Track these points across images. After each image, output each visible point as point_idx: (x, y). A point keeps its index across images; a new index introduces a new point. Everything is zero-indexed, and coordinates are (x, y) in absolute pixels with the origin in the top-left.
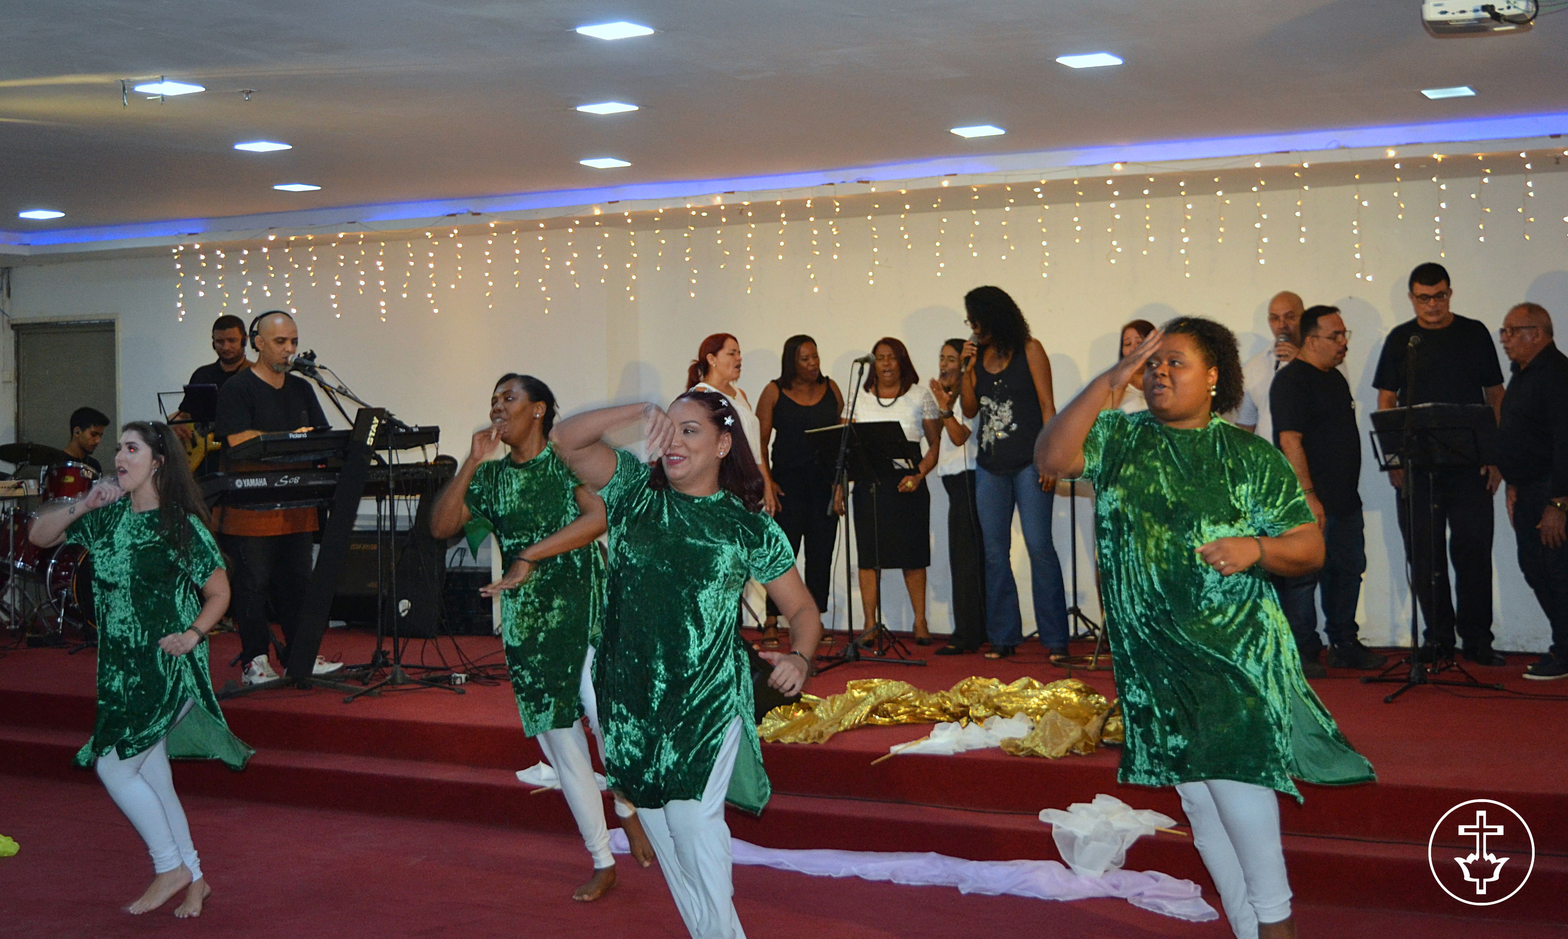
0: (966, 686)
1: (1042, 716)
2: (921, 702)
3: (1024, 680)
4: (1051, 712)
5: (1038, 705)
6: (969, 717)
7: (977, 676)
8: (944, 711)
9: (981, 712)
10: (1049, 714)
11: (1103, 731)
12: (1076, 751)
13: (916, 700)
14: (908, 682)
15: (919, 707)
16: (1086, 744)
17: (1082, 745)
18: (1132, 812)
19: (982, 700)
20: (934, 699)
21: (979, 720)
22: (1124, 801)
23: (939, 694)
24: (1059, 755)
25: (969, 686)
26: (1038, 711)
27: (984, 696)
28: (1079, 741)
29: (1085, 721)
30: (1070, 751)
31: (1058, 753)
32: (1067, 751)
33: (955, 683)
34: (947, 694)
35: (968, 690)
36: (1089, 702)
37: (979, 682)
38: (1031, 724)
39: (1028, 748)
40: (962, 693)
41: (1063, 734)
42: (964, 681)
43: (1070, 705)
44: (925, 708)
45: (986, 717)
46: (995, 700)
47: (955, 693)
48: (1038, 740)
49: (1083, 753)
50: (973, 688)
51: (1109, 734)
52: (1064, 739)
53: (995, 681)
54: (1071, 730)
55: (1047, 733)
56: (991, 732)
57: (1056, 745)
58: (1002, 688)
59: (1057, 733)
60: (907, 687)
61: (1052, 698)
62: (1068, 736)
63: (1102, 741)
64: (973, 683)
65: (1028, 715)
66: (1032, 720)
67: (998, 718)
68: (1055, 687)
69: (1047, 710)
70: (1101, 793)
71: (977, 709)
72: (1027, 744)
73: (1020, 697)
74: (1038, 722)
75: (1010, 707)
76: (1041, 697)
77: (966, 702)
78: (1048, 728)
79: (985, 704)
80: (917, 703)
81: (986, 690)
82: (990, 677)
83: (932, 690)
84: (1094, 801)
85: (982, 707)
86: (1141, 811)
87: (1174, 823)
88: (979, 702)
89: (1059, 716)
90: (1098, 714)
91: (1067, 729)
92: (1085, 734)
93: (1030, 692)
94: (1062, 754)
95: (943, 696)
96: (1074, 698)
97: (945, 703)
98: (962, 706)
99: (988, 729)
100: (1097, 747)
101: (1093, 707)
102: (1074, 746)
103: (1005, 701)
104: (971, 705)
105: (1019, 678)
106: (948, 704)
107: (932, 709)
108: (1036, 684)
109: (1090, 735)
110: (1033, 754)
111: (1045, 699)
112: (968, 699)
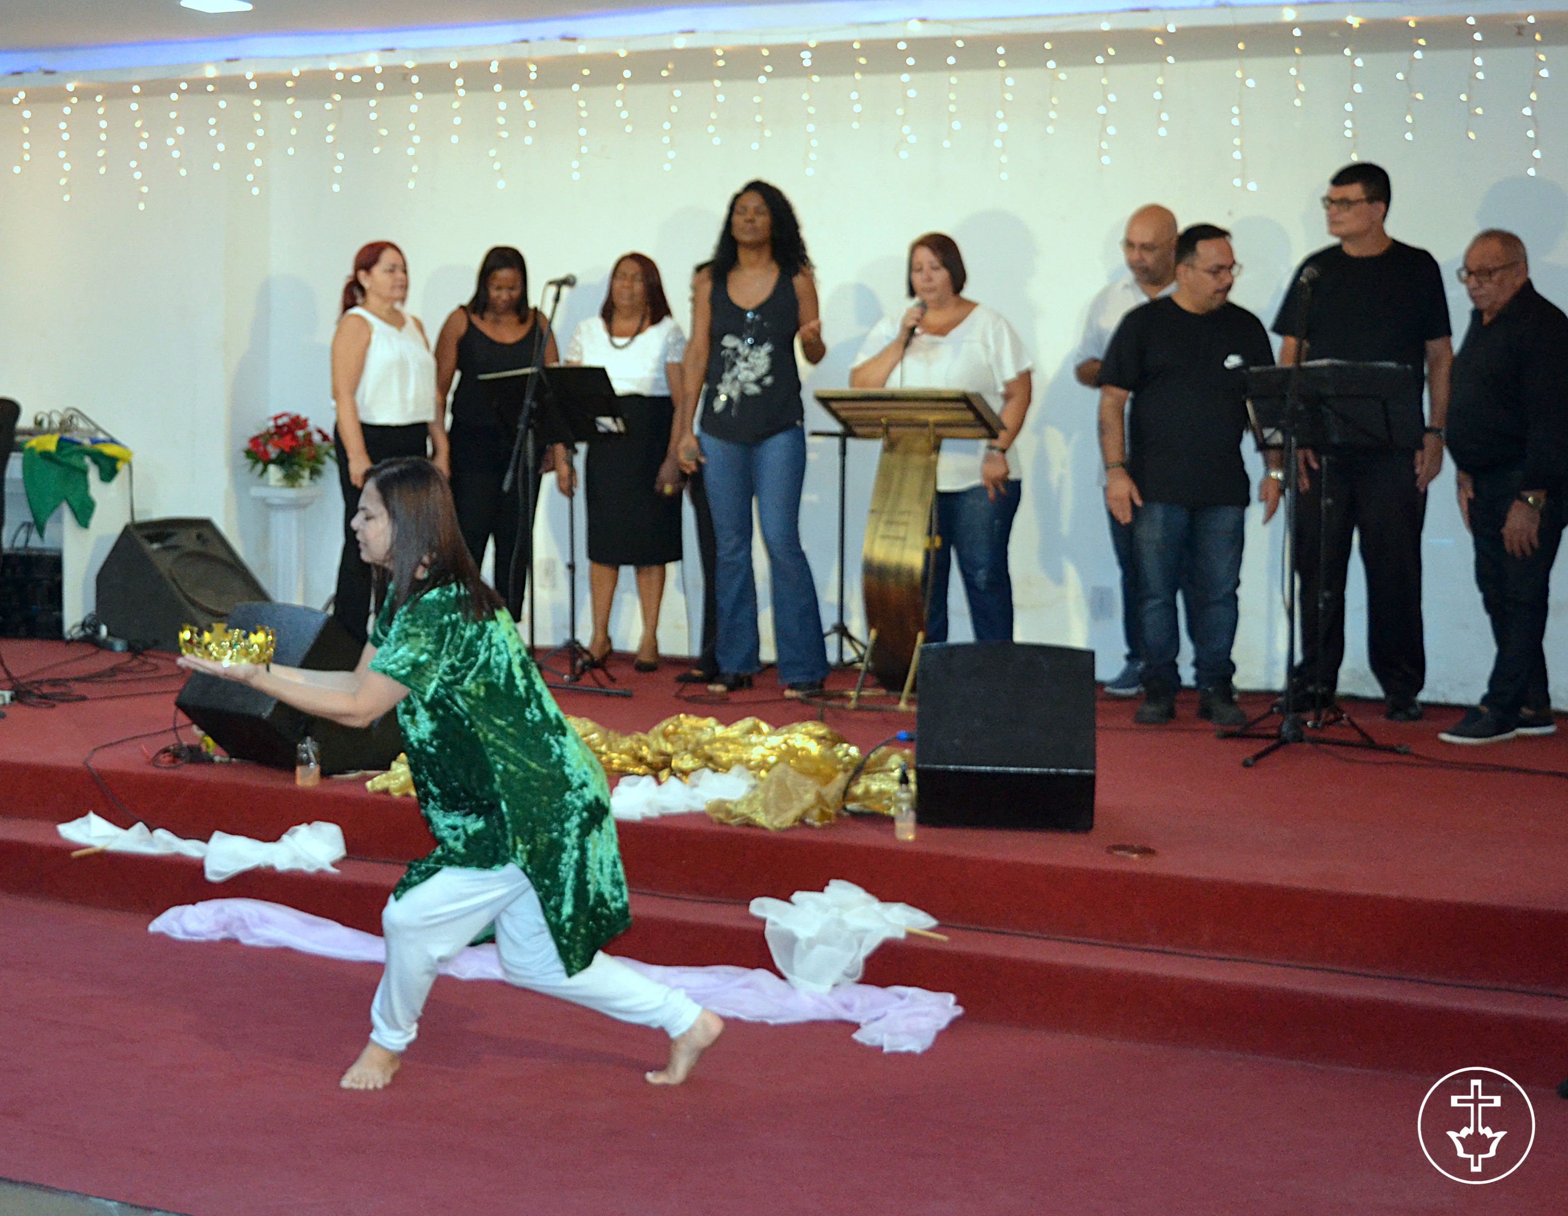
0: (671, 728)
1: (768, 771)
2: (610, 748)
3: (748, 722)
4: (781, 766)
5: (764, 756)
6: (672, 770)
7: (687, 714)
8: (641, 760)
9: (686, 762)
10: (777, 770)
11: (846, 794)
12: (808, 820)
13: (602, 744)
14: (593, 719)
15: (605, 754)
16: (823, 813)
17: (816, 812)
18: (876, 905)
19: (690, 747)
20: (627, 743)
21: (685, 773)
22: (869, 889)
23: (635, 737)
24: (784, 826)
25: (676, 727)
26: (763, 765)
27: (694, 740)
28: (813, 807)
29: (828, 779)
30: (801, 820)
31: (782, 823)
32: (795, 821)
33: (657, 721)
34: (642, 736)
35: (675, 733)
36: (835, 755)
37: (688, 722)
38: (753, 782)
39: (742, 815)
40: (666, 736)
41: (794, 796)
42: (669, 720)
43: (808, 758)
44: (614, 755)
45: (694, 770)
46: (706, 747)
47: (656, 738)
48: (757, 806)
49: (817, 824)
50: (680, 730)
51: (855, 799)
52: (795, 802)
53: (711, 721)
54: (806, 792)
55: (771, 794)
56: (696, 791)
57: (781, 811)
58: (720, 731)
59: (785, 795)
60: (590, 725)
61: (784, 747)
62: (800, 799)
63: (845, 809)
64: (681, 724)
65: (750, 769)
66: (755, 776)
67: (707, 772)
68: (789, 733)
69: (776, 763)
70: (837, 878)
71: (682, 759)
72: (743, 809)
73: (740, 744)
74: (762, 779)
75: (725, 757)
76: (768, 745)
77: (669, 748)
78: (773, 787)
79: (694, 753)
80: (603, 748)
81: (698, 734)
82: (704, 715)
83: (626, 731)
84: (827, 889)
85: (688, 757)
86: (888, 905)
87: (933, 922)
88: (686, 749)
89: (791, 772)
90: (845, 770)
91: (801, 790)
92: (820, 798)
93: (754, 738)
94: (788, 824)
95: (639, 740)
96: (815, 748)
97: (641, 749)
98: (662, 753)
99: (695, 786)
100: (838, 815)
101: (840, 761)
102: (805, 813)
103: (718, 750)
104: (676, 753)
105: (741, 718)
106: (645, 752)
107: (623, 756)
108: (764, 727)
109: (828, 799)
110: (749, 824)
111: (773, 748)
112: (672, 743)
